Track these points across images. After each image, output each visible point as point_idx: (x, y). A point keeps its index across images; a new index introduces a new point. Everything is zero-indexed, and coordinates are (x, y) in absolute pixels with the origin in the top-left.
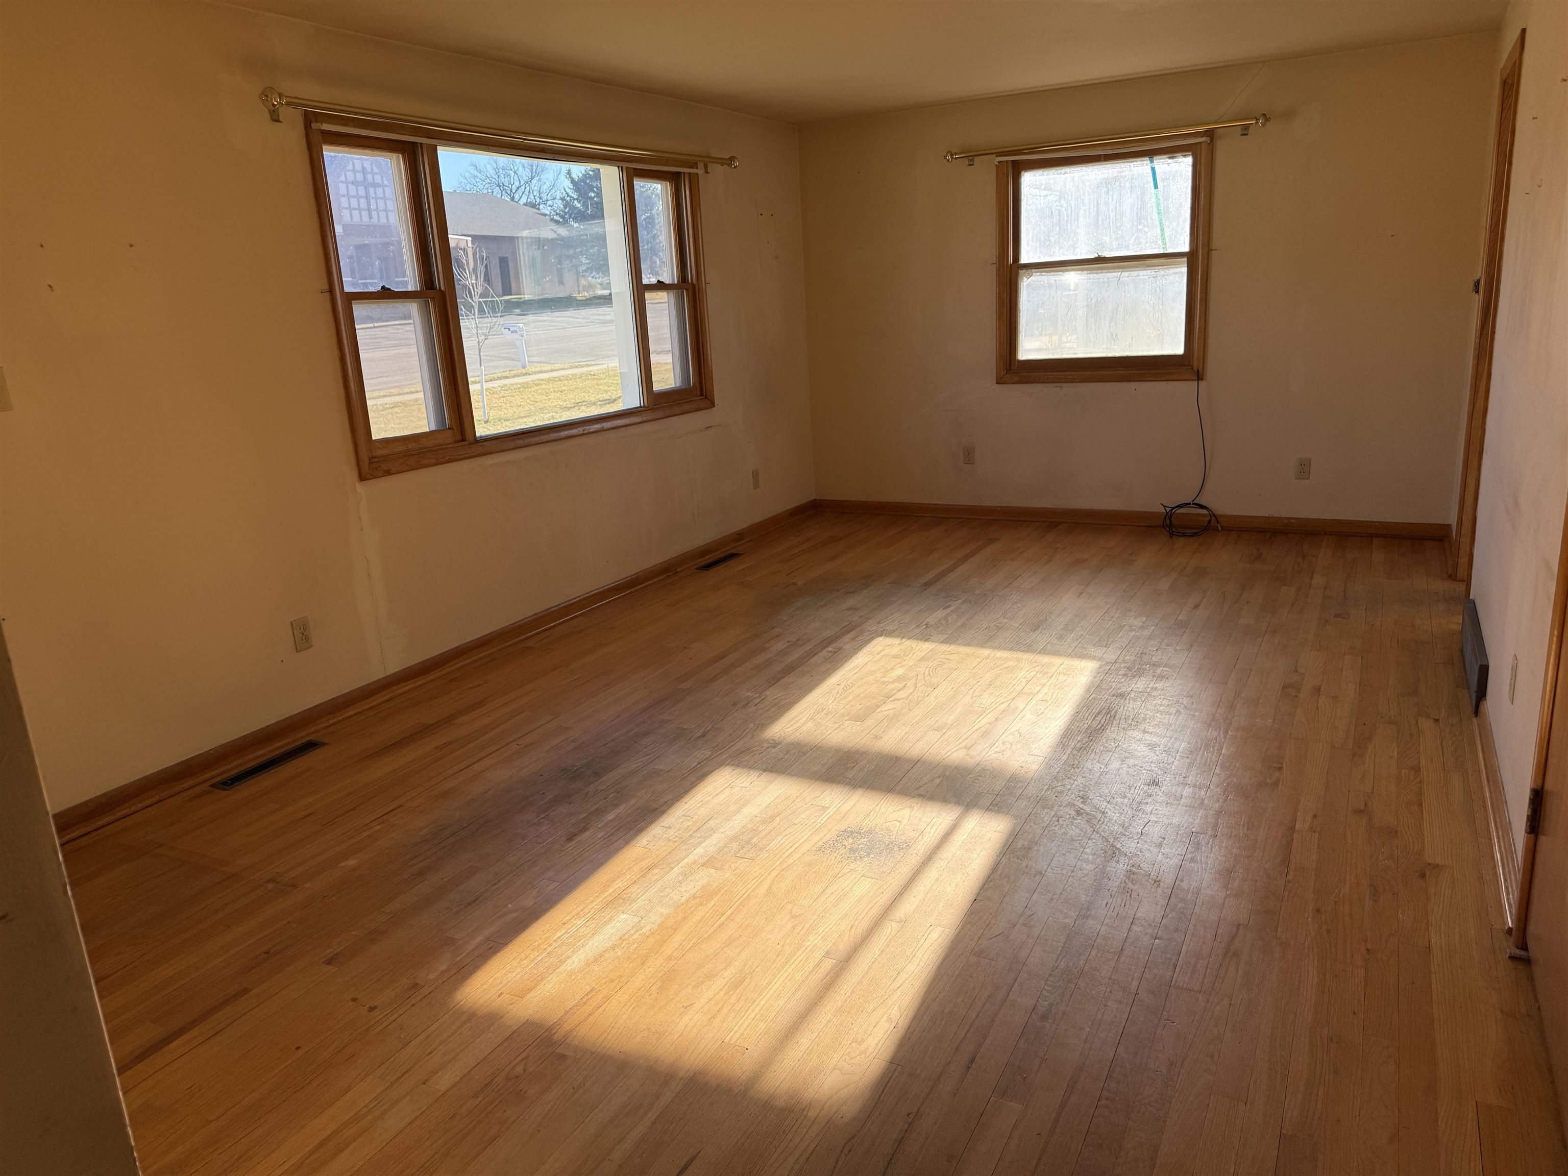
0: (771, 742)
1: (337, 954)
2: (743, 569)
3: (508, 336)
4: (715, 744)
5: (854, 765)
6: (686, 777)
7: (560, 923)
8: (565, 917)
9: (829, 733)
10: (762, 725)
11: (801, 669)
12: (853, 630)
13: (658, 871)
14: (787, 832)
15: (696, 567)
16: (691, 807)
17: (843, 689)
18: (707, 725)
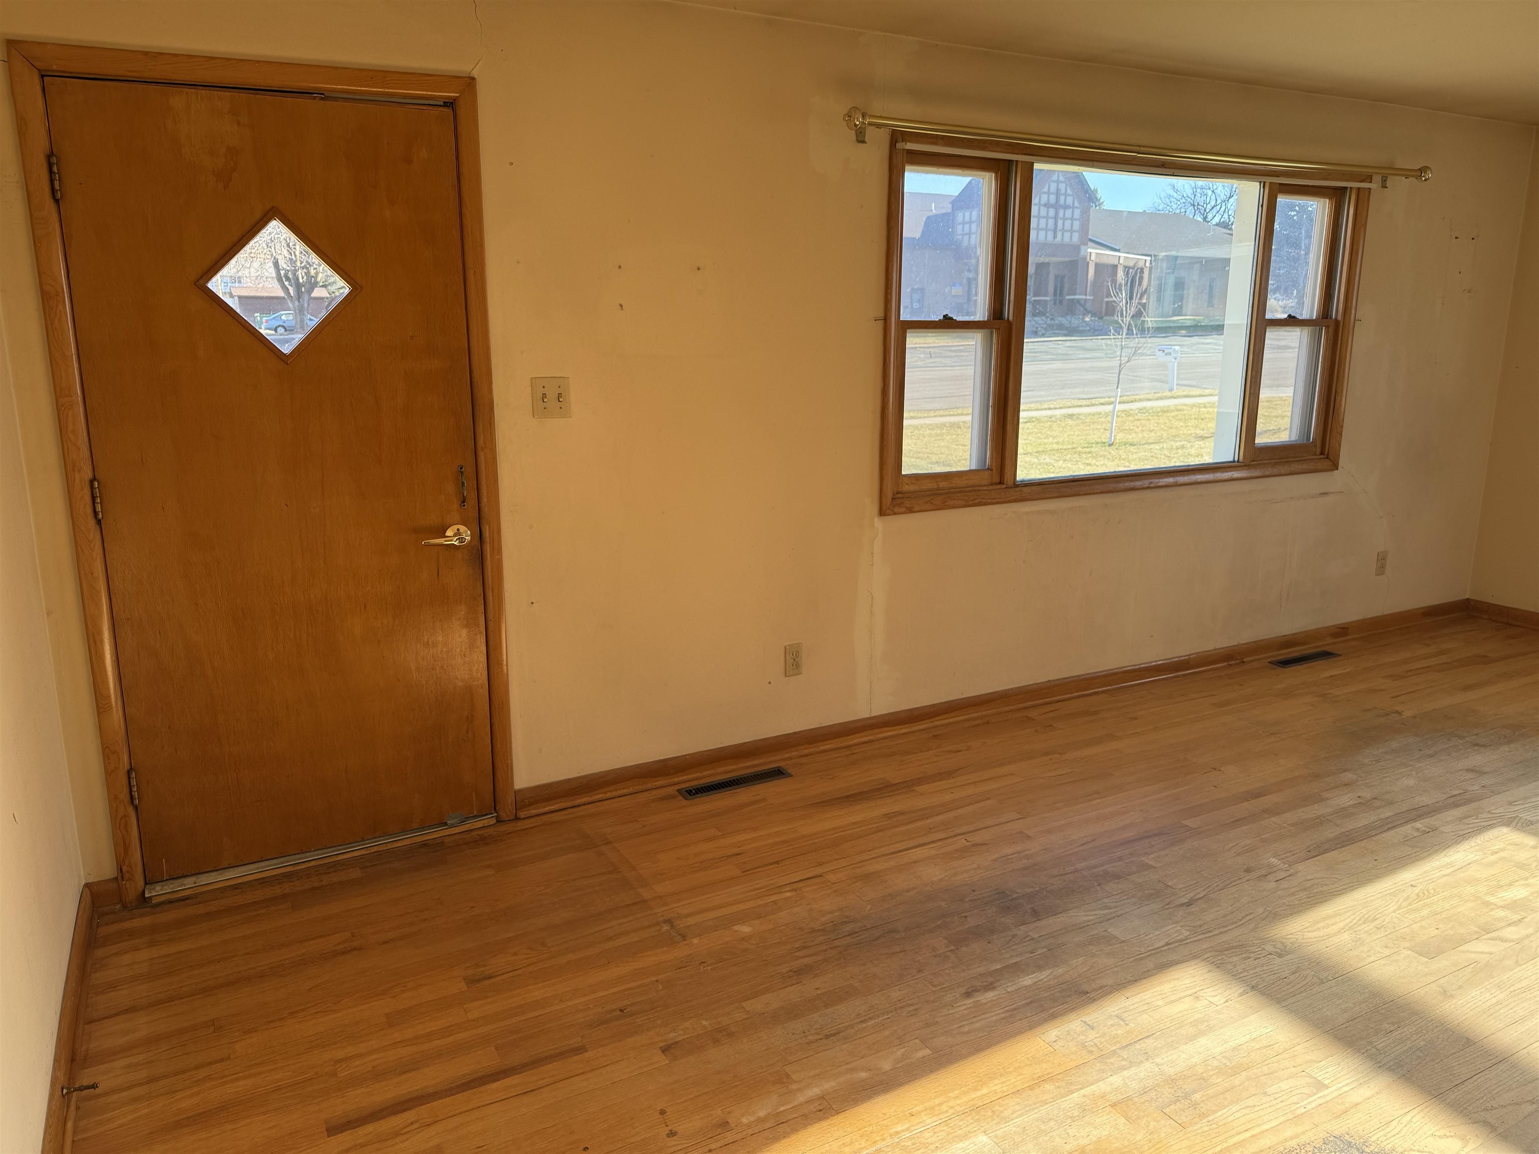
0: (1279, 945)
1: (677, 1043)
2: (1331, 676)
3: (1161, 358)
4: (1198, 923)
5: (1392, 1028)
6: (1141, 959)
7: (907, 1113)
8: (916, 1105)
9: (1370, 960)
10: (1275, 914)
11: (1363, 844)
12: (1465, 804)
13: (1052, 1087)
14: (1250, 1102)
15: (1270, 660)
16: (1132, 1007)
17: (1418, 895)
18: (1199, 890)
